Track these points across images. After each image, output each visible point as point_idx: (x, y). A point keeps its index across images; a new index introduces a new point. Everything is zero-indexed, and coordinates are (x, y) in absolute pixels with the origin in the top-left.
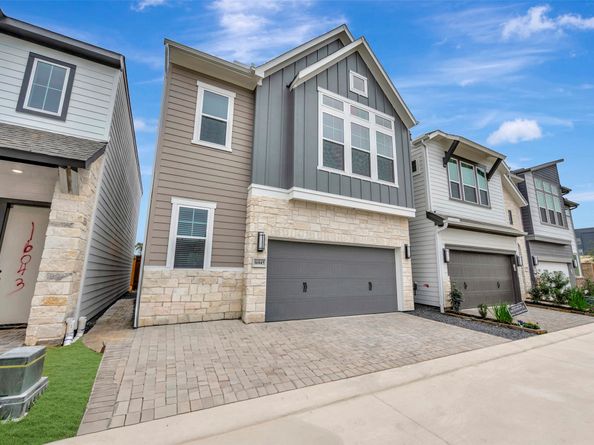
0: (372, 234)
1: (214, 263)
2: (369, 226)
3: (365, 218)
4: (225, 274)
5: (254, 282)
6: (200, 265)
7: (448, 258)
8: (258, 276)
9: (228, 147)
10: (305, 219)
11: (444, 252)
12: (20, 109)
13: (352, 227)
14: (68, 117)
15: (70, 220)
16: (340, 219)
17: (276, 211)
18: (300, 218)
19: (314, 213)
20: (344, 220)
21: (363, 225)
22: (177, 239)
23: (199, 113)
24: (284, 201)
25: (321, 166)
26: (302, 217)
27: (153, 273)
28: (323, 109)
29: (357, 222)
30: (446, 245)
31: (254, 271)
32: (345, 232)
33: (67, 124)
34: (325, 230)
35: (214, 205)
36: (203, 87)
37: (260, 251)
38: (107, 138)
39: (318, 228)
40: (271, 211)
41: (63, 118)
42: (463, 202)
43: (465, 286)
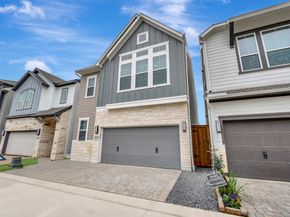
1: (88, 139)
5: (95, 146)
8: (96, 143)
9: (94, 96)
11: (216, 123)
12: (60, 103)
22: (80, 131)
23: (87, 88)
25: (118, 91)
27: (74, 143)
28: (121, 63)
30: (220, 118)
33: (66, 103)
35: (89, 118)
36: (88, 78)
37: (97, 133)
38: (72, 104)
40: (102, 116)
42: (266, 68)
43: (265, 156)
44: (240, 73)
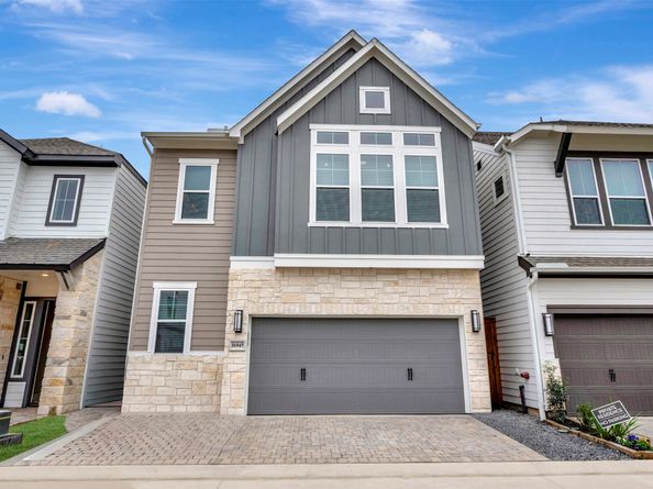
0: (405, 299)
1: (193, 347)
2: (401, 289)
3: (395, 278)
4: (206, 359)
5: (231, 367)
6: (180, 350)
7: (550, 330)
8: (236, 361)
9: (210, 219)
10: (298, 289)
11: (544, 318)
12: (48, 224)
13: (371, 293)
14: (79, 222)
15: (68, 313)
16: (350, 285)
17: (259, 284)
18: (291, 289)
19: (311, 280)
20: (357, 285)
21: (389, 289)
22: (159, 323)
23: (181, 191)
24: (270, 270)
25: (313, 221)
26: (293, 287)
27: (136, 358)
28: (316, 149)
29: (379, 285)
30: (549, 307)
31: (231, 355)
32: (359, 301)
33: (79, 227)
34: (328, 301)
35: (194, 285)
36: (184, 162)
37: (239, 332)
38: (106, 234)
39: (317, 298)
40: (254, 284)
41: (75, 224)
42: (608, 227)
43: (613, 376)
44: (573, 227)
